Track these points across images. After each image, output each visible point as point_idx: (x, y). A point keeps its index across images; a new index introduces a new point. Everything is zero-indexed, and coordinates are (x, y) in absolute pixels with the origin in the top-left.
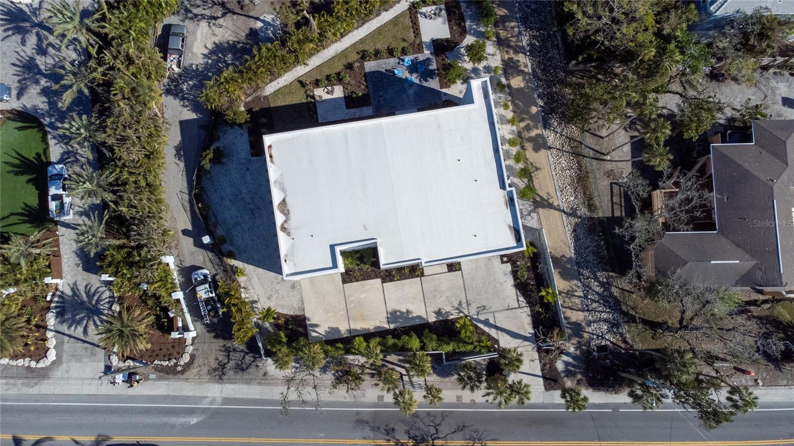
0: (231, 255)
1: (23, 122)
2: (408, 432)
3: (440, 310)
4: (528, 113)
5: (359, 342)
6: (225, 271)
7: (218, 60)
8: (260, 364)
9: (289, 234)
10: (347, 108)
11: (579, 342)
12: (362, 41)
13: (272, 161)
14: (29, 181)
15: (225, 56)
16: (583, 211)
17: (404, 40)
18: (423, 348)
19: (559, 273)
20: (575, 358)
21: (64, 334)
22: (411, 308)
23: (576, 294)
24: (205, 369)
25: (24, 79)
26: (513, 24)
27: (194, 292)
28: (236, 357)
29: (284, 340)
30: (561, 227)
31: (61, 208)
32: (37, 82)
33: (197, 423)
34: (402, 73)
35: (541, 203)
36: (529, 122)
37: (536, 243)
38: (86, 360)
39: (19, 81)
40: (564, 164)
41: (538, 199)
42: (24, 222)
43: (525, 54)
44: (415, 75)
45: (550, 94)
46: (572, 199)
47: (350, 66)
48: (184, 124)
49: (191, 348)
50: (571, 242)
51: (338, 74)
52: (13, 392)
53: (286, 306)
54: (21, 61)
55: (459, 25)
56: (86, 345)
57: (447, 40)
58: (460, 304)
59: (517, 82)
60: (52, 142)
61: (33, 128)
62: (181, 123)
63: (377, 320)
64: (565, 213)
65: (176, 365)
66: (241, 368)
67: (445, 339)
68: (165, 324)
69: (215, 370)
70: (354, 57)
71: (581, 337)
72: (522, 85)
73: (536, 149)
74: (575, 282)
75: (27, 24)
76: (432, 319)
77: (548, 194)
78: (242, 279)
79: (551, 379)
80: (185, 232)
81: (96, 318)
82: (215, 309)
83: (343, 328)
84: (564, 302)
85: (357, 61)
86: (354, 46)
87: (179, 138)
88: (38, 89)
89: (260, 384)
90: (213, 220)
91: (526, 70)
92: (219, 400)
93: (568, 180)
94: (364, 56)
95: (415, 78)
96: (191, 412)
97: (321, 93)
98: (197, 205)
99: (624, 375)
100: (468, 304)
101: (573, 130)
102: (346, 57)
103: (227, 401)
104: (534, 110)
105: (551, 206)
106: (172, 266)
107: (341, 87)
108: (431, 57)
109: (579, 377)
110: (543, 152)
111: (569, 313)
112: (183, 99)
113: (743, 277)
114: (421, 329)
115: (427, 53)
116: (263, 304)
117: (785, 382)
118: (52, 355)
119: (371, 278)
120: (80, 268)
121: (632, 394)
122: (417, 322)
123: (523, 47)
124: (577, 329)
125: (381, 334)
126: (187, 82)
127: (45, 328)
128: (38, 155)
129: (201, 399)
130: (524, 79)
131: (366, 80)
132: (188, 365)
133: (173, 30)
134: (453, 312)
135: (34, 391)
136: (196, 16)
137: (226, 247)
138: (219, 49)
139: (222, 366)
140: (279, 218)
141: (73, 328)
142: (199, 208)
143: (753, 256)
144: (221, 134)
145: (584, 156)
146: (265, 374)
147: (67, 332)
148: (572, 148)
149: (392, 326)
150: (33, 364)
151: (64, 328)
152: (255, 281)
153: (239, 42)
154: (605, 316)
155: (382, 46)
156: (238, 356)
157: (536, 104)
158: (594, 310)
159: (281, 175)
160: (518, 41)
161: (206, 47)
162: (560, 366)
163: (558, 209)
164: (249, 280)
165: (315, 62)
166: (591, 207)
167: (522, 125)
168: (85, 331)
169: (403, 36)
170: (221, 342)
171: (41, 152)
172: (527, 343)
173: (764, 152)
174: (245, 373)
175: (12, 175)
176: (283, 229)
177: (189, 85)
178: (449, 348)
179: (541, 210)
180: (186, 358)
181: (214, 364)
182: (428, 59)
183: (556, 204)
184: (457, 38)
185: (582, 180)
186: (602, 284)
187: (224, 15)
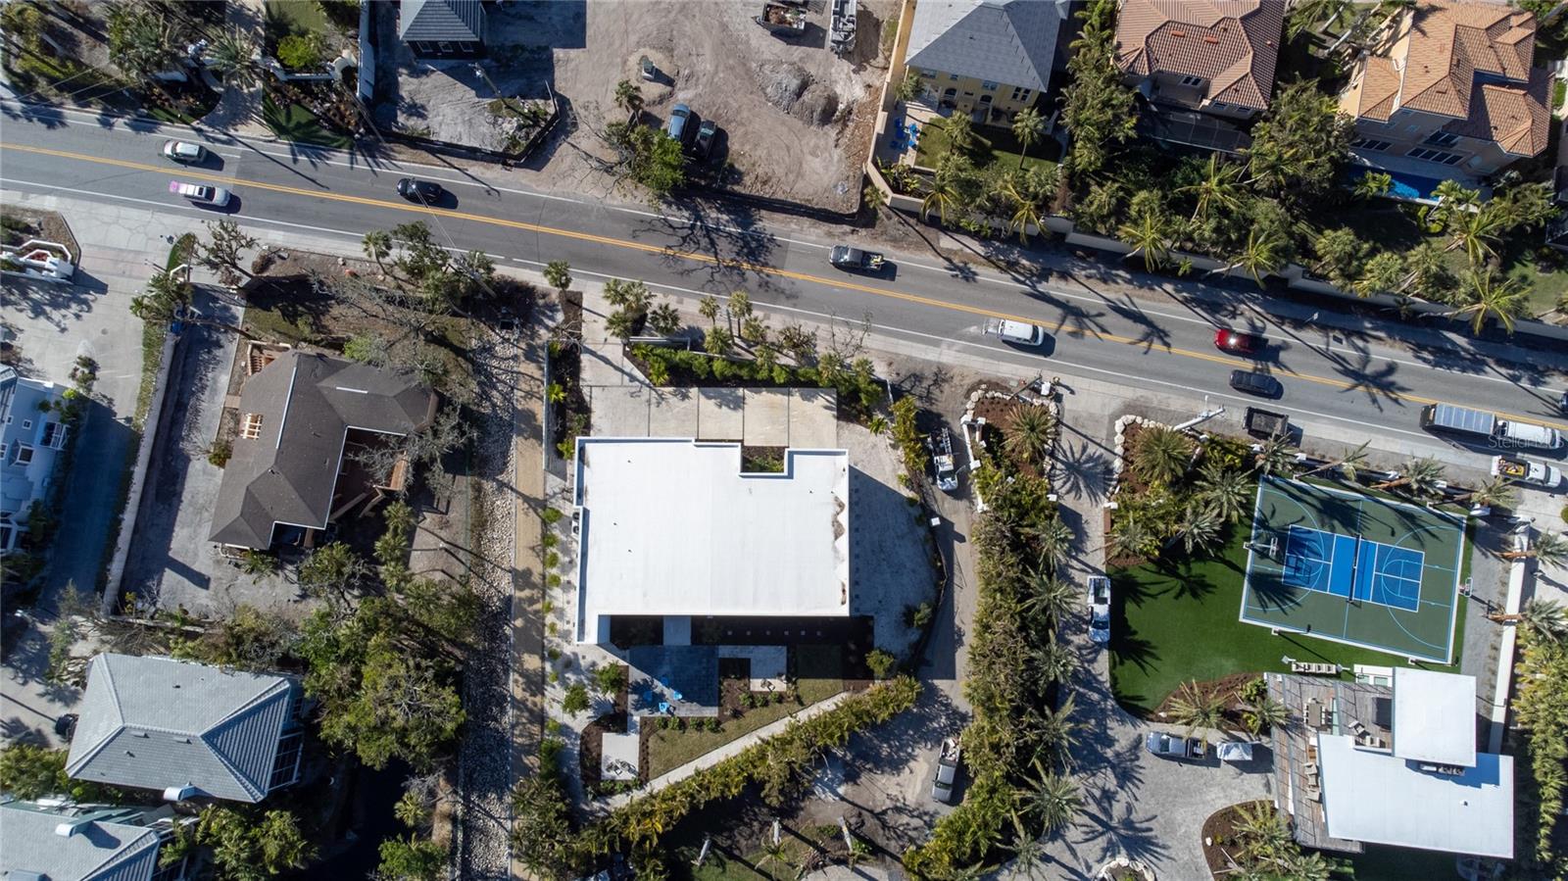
0: (911, 502)
1: (1137, 706)
2: (745, 280)
3: (683, 400)
4: (527, 620)
5: (780, 378)
6: (920, 486)
7: (900, 748)
8: (894, 375)
9: (836, 499)
10: (749, 660)
11: (533, 340)
12: (716, 746)
13: (843, 585)
14: (1135, 633)
15: (890, 754)
16: (489, 486)
17: (662, 739)
18: (710, 359)
19: (536, 420)
20: (541, 323)
21: (1106, 449)
22: (716, 409)
23: (523, 394)
24: (956, 381)
25: (1132, 760)
26: (519, 740)
27: (956, 465)
28: (919, 390)
29: (863, 396)
30: (521, 470)
31: (1098, 590)
32: (1118, 755)
33: (971, 326)
34: (672, 696)
35: (537, 505)
36: (529, 609)
37: (554, 456)
38: (1085, 415)
39: (1137, 758)
40: (497, 547)
41: (540, 510)
42: (1143, 585)
43: (512, 697)
44: (657, 690)
45: (493, 639)
46: (498, 503)
47: (737, 714)
48: (950, 674)
49: (968, 406)
50: (513, 452)
51: (753, 705)
52: (1162, 395)
53: (858, 432)
54: (1134, 784)
55: (587, 749)
56: (1083, 431)
57: (609, 731)
58: (659, 404)
59: (532, 662)
60: (1105, 677)
61: (1126, 697)
62: (953, 676)
63: (758, 401)
64: (512, 489)
65: (986, 391)
66: (917, 378)
67: (684, 365)
68: (992, 435)
69: (944, 381)
70: (730, 726)
71: (528, 345)
72: (526, 657)
73: (528, 573)
74: (520, 407)
75: (1122, 832)
76: (694, 391)
77: (526, 514)
78: (903, 471)
79: (573, 303)
80: (962, 539)
81: (1071, 460)
82: (936, 443)
83: (796, 398)
84: (539, 387)
85: (727, 720)
86: (727, 742)
87: (957, 654)
88: (1117, 747)
89: (897, 355)
90: (928, 548)
91: (517, 676)
92: (944, 346)
93: (497, 525)
94: (717, 726)
95: (659, 686)
96: (975, 339)
97: (779, 685)
98: (942, 566)
99: (492, 292)
100: (649, 401)
101: (477, 587)
102: (739, 728)
103: (936, 344)
104: (519, 623)
105: (526, 499)
106: (980, 500)
107: (752, 689)
108: (633, 712)
109: (541, 302)
110: (520, 568)
111: (537, 374)
112: (947, 705)
113: (337, 371)
114: (709, 381)
115: (636, 718)
116: (883, 441)
117: (312, 257)
118: (1119, 426)
119: (755, 448)
120: (1084, 518)
121: (490, 270)
122: (711, 391)
123: (513, 707)
124: (531, 355)
125: (755, 384)
126: (940, 727)
127: (1125, 459)
128: (1122, 663)
129: (964, 350)
130: (522, 665)
131: (720, 691)
132: (973, 388)
133: (947, 794)
134: (669, 396)
135: (1140, 392)
136: (919, 817)
137: (916, 512)
138: (896, 765)
139: (936, 382)
140: (844, 518)
141: (1097, 454)
142: (941, 561)
143: (319, 392)
144: (907, 651)
145: (470, 552)
146: (890, 364)
147: (1102, 451)
148: (483, 565)
149: (740, 391)
150: (1139, 420)
151: (1107, 456)
152: (888, 468)
153: (870, 770)
154: (495, 363)
155: (692, 735)
156: (917, 390)
157: (515, 629)
158: (506, 372)
159: (835, 568)
160: (518, 717)
161: (911, 772)
162: (560, 317)
163: (520, 494)
164: (894, 470)
165: (779, 728)
166: (478, 489)
167: (538, 606)
168: (1084, 449)
169: (662, 745)
170: (934, 409)
171: (1119, 667)
172: (591, 347)
173: (268, 508)
174: (912, 371)
175: (1154, 644)
176: (841, 506)
177: (938, 723)
178: (682, 355)
179: (540, 496)
180: (975, 396)
181: (946, 387)
182: (637, 709)
183: (520, 501)
184: (594, 730)
185: (481, 523)
186: (489, 398)
187: (884, 812)
